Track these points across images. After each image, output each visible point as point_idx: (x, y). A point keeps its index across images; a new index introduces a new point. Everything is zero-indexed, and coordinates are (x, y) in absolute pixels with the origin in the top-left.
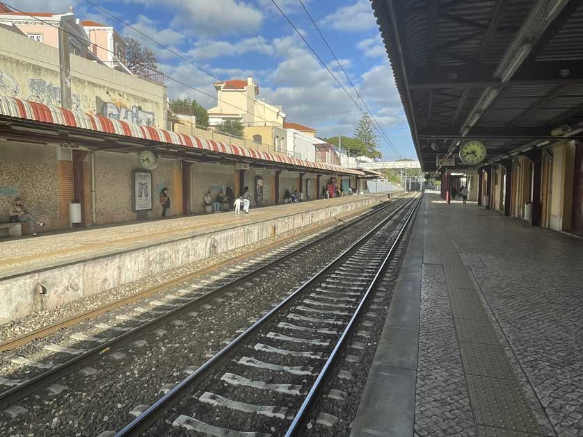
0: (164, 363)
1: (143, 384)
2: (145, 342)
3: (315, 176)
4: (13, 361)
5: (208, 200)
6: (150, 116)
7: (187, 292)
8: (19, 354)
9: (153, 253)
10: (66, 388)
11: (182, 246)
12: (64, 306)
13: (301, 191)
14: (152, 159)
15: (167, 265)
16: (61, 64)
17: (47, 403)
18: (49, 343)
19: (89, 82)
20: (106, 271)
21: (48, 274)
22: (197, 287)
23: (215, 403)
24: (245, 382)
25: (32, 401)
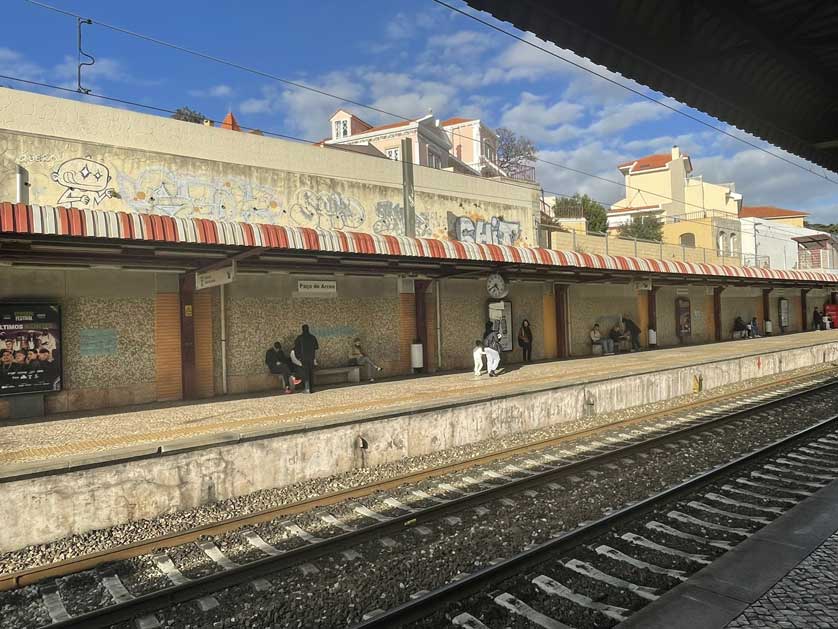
0: (469, 547)
1: (436, 567)
2: (459, 519)
3: (797, 292)
4: (323, 518)
5: (596, 336)
6: (515, 227)
7: (537, 464)
8: (331, 512)
9: (497, 409)
10: (361, 556)
11: (539, 401)
12: (386, 466)
13: (767, 319)
14: (501, 285)
15: (516, 426)
16: (404, 180)
17: (337, 567)
18: (360, 505)
19: (439, 196)
20: (436, 427)
21: (369, 425)
22: (553, 458)
23: (513, 609)
24: (564, 592)
25: (324, 563)
